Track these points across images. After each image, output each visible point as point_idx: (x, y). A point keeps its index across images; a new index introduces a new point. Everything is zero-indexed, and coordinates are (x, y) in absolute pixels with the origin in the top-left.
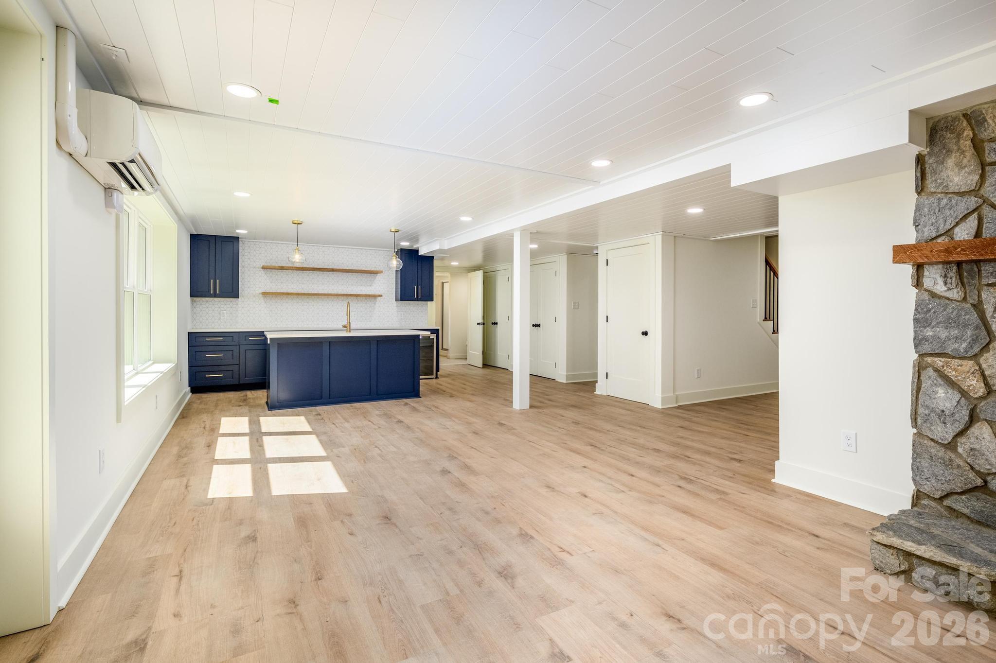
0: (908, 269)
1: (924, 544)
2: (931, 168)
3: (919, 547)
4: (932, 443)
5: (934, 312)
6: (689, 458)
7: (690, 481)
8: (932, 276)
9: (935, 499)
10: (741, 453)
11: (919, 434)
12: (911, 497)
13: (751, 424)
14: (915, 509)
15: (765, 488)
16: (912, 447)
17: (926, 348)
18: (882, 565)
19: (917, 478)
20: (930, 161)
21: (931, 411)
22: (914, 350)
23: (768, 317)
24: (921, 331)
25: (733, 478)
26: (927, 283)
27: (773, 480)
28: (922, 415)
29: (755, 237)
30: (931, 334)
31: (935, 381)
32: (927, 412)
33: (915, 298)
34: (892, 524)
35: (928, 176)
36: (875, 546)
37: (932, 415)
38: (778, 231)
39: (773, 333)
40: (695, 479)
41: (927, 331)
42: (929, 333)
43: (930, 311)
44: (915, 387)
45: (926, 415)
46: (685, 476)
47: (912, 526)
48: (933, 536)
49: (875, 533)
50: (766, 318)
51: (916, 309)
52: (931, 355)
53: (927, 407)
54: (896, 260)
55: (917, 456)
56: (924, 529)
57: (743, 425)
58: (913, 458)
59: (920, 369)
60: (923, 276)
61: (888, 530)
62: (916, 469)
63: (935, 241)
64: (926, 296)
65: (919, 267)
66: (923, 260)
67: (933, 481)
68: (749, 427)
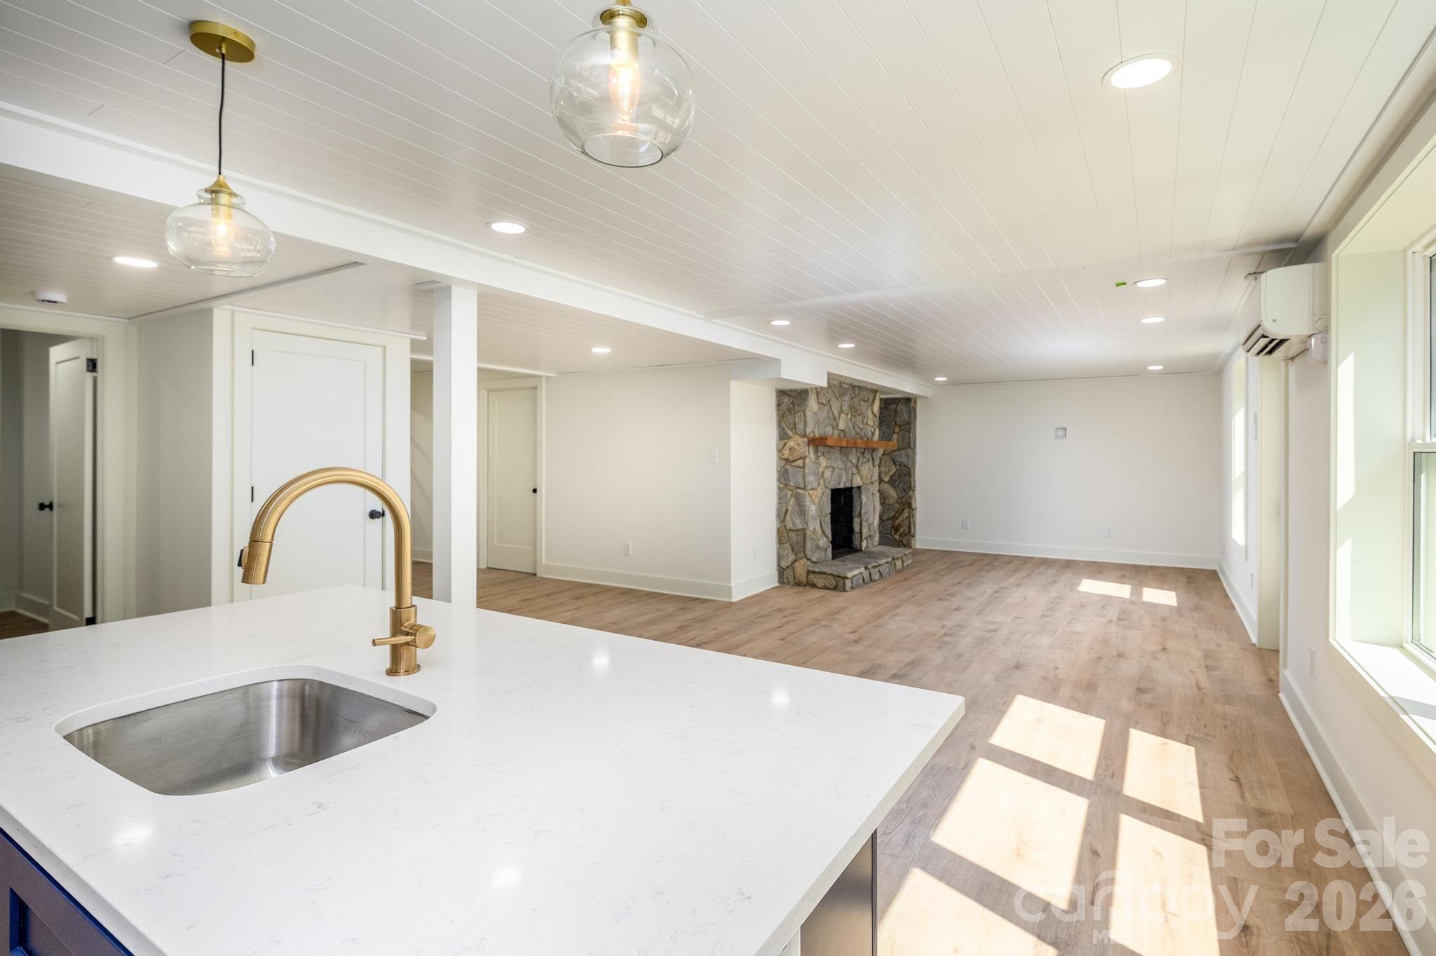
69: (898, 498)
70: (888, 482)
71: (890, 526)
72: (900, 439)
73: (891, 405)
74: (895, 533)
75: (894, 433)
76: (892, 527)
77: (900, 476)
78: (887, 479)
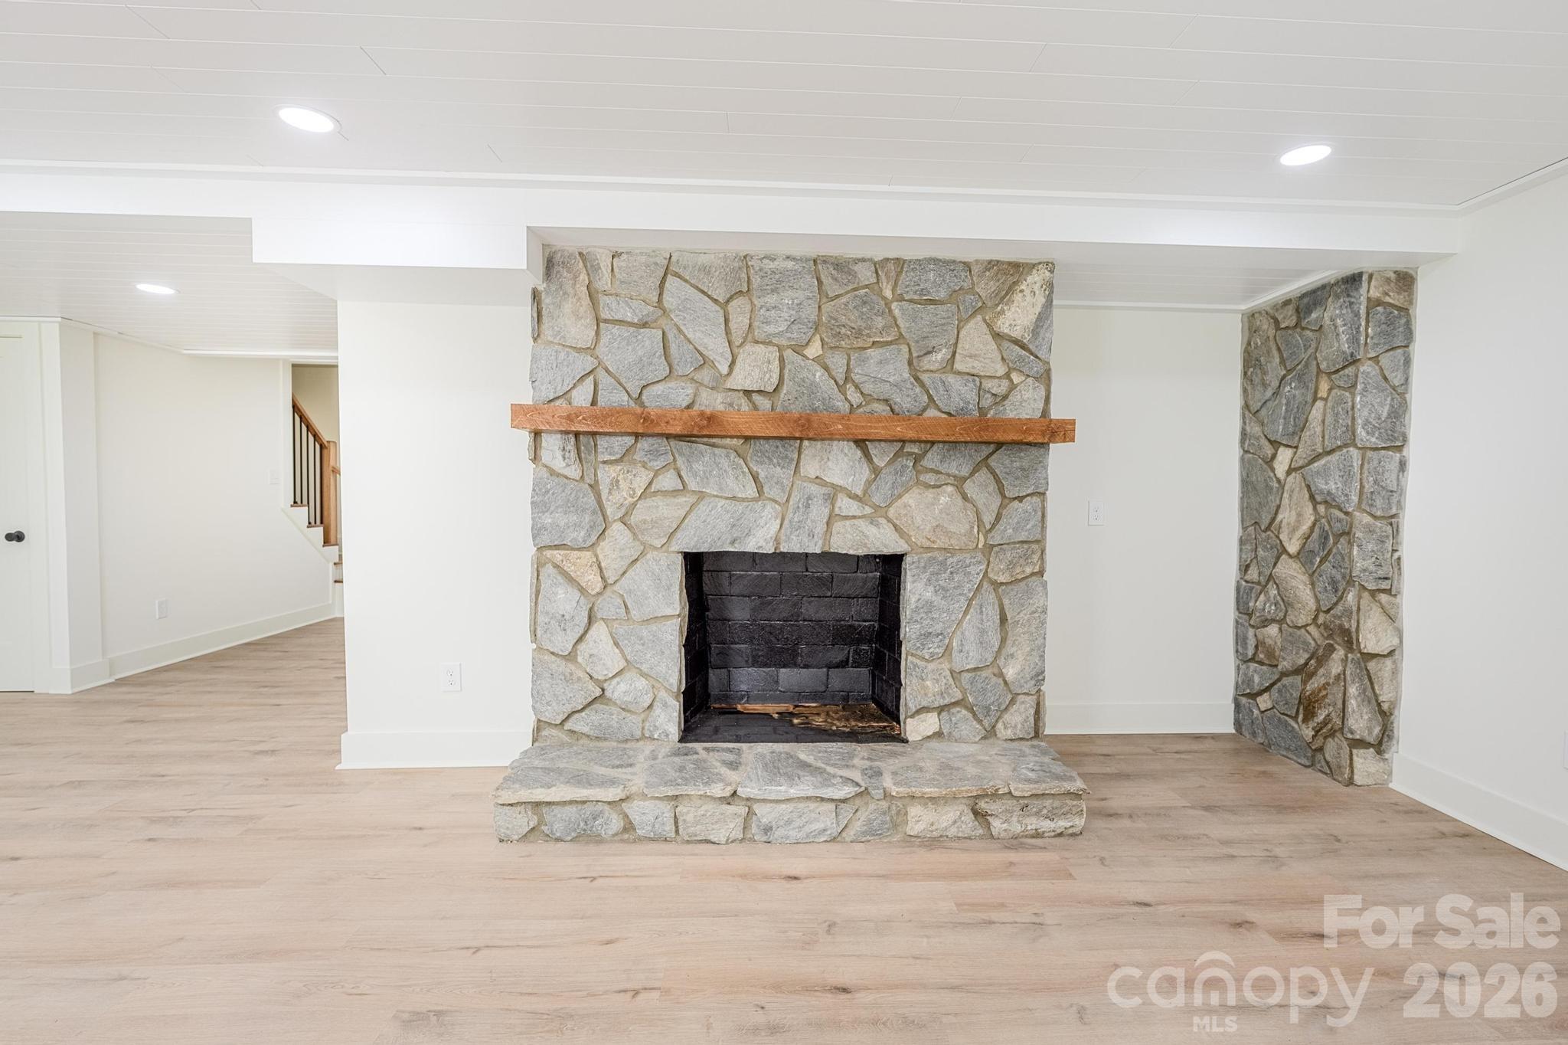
0: (525, 437)
1: (554, 786)
2: (548, 310)
3: (549, 791)
4: (553, 657)
5: (553, 494)
6: (163, 776)
7: (176, 820)
8: (550, 448)
9: (556, 725)
10: (273, 738)
11: (539, 649)
12: (532, 730)
13: (281, 684)
14: (536, 744)
15: (327, 784)
16: (531, 668)
17: (546, 540)
18: (508, 832)
19: (538, 705)
20: (546, 300)
21: (552, 618)
22: (532, 543)
23: (298, 500)
24: (539, 518)
25: (266, 786)
26: (545, 456)
27: (338, 767)
28: (542, 624)
29: (273, 361)
30: (550, 521)
31: (555, 580)
32: (546, 620)
33: (532, 476)
34: (517, 774)
35: (545, 319)
36: (501, 809)
37: (552, 622)
38: (337, 358)
39: (308, 527)
40: (184, 813)
41: (546, 517)
42: (547, 520)
43: (548, 492)
44: (534, 590)
45: (546, 624)
46: (160, 815)
47: (538, 768)
48: (560, 772)
49: (500, 793)
50: (295, 502)
51: (534, 490)
52: (550, 547)
53: (547, 613)
54: (515, 423)
55: (536, 676)
56: (550, 766)
57: (266, 689)
58: (533, 682)
59: (539, 567)
60: (541, 447)
61: (513, 784)
62: (537, 695)
63: (552, 404)
64: (544, 473)
65: (537, 434)
66: (545, 426)
67: (554, 704)
68: (277, 690)
69: (1318, 610)
70: (1297, 556)
71: (1296, 694)
72: (1329, 419)
73: (1310, 312)
74: (1306, 720)
75: (1315, 399)
76: (1300, 702)
77: (1325, 538)
78: (1293, 548)
